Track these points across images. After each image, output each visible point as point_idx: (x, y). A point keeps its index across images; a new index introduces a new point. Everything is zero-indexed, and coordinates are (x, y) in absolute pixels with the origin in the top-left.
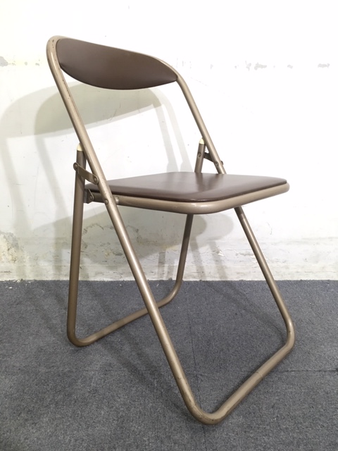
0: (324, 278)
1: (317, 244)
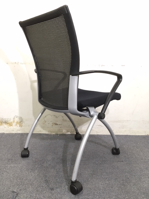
0: (126, 134)
1: (123, 122)
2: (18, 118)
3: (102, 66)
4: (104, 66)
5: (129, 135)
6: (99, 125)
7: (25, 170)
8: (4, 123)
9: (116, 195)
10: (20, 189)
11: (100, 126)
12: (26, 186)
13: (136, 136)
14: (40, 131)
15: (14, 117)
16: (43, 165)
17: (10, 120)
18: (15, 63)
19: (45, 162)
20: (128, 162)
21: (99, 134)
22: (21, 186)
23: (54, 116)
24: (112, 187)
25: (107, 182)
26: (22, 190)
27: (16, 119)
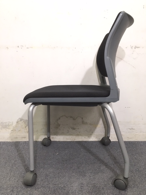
2: (23, 121)
3: (135, 48)
4: (138, 47)
6: (130, 128)
8: (4, 128)
11: (133, 129)
15: (18, 120)
17: (13, 124)
18: (18, 47)
23: (71, 117)
27: (20, 122)
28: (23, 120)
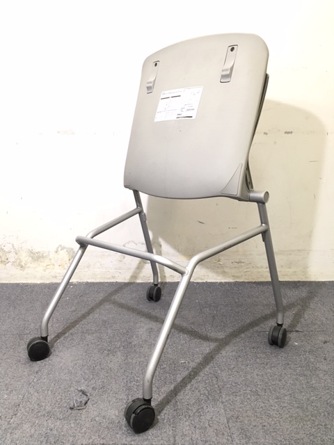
2: (65, 250)
5: (303, 282)
7: (96, 351)
8: (35, 261)
9: (290, 394)
10: (93, 388)
11: (241, 262)
12: (103, 382)
13: (318, 282)
14: (113, 277)
15: (58, 248)
16: (131, 343)
17: (49, 255)
19: (134, 336)
20: (307, 333)
21: (238, 280)
22: (93, 382)
23: (143, 244)
24: (280, 380)
25: (269, 370)
26: (96, 388)
27: (61, 252)
28: (66, 248)
